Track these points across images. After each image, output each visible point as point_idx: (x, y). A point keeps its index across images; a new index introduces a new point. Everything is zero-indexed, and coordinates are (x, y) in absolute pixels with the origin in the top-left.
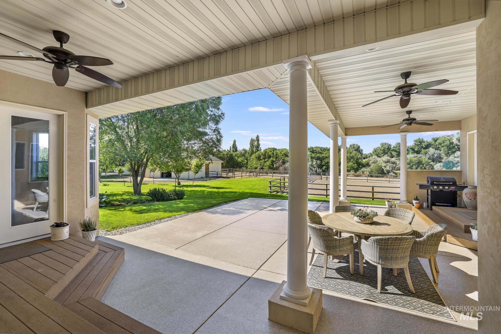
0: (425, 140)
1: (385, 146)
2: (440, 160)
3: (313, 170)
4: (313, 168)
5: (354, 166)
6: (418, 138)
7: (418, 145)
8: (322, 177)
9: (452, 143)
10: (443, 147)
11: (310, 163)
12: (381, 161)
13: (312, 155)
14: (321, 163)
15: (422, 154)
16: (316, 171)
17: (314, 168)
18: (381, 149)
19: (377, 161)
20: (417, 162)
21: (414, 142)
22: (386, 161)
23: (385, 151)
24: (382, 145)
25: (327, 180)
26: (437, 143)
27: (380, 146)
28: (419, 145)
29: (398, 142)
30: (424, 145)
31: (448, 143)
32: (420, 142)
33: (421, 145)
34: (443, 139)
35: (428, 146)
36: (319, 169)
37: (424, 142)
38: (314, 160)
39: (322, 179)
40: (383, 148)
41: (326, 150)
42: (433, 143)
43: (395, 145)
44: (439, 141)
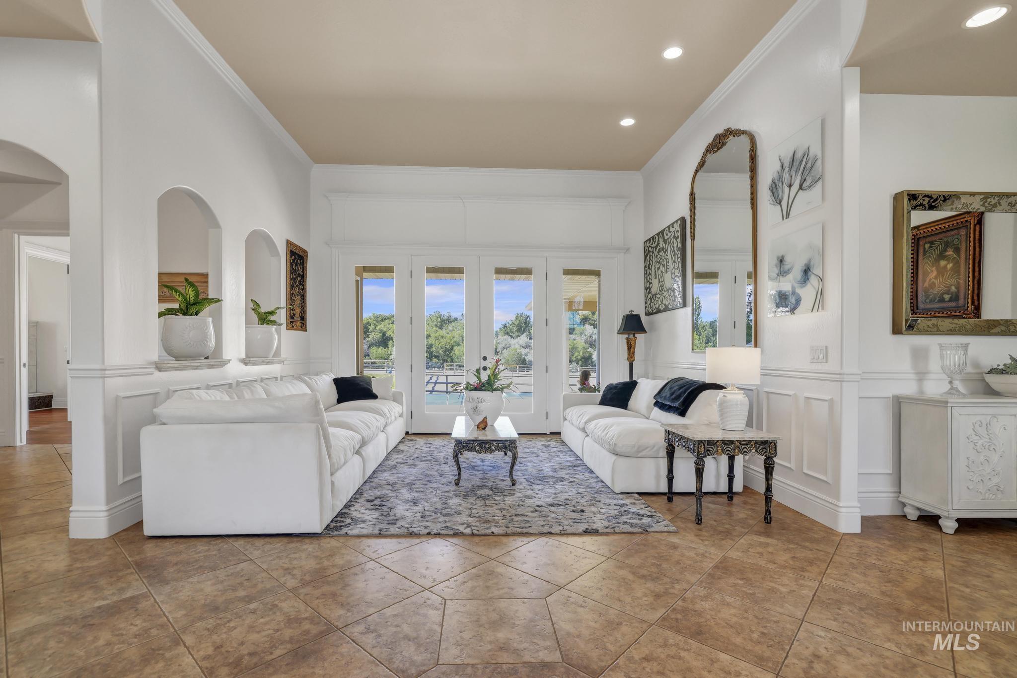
18: (514, 324)
22: (524, 345)
40: (518, 322)
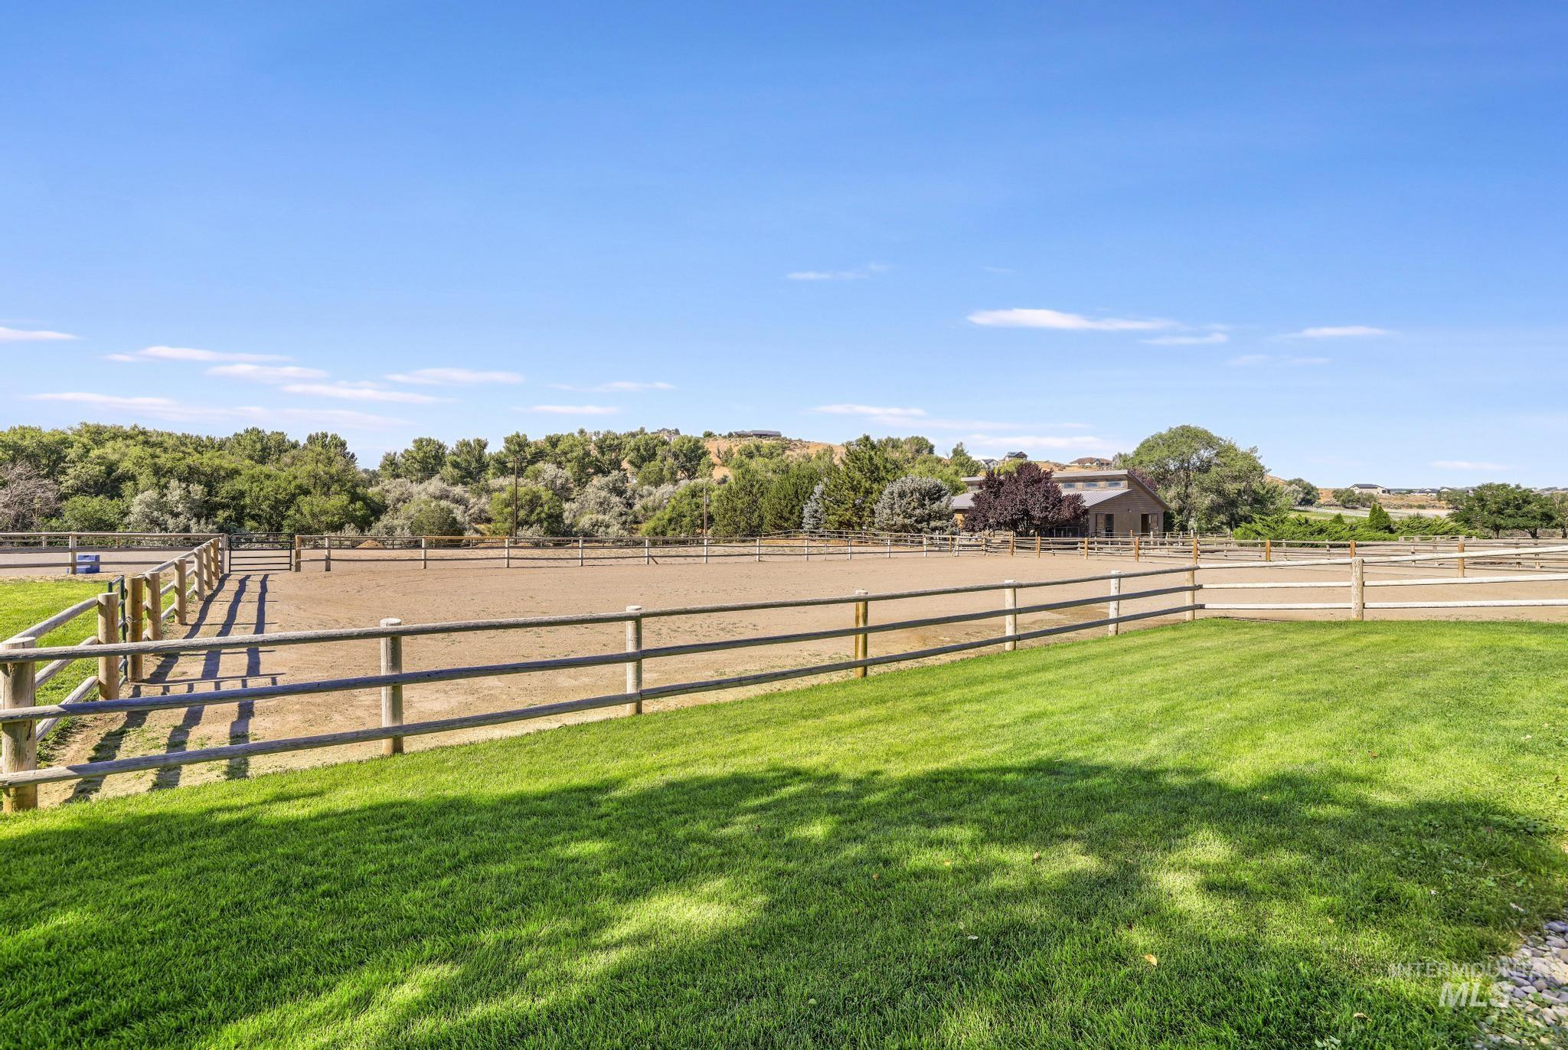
0: (531, 439)
1: (429, 448)
2: (567, 494)
3: (171, 527)
4: (167, 517)
5: (355, 510)
6: (514, 434)
7: (515, 453)
8: (298, 555)
9: (587, 454)
10: (569, 461)
11: (151, 494)
12: (424, 493)
13: (160, 461)
14: (209, 494)
15: (528, 477)
16: (187, 529)
17: (176, 515)
19: (411, 495)
20: (528, 497)
21: (504, 445)
23: (427, 463)
24: (420, 443)
25: (328, 569)
26: (557, 450)
27: (411, 447)
28: (517, 452)
29: (464, 440)
30: (528, 452)
31: (579, 452)
32: (519, 445)
33: (522, 452)
34: (571, 442)
35: (539, 455)
36: (203, 521)
37: (530, 447)
38: (174, 483)
39: (298, 569)
41: (206, 446)
42: (548, 449)
43: (454, 447)
44: (561, 447)
